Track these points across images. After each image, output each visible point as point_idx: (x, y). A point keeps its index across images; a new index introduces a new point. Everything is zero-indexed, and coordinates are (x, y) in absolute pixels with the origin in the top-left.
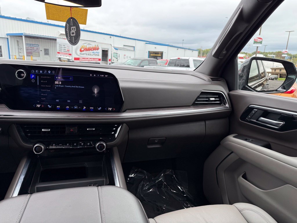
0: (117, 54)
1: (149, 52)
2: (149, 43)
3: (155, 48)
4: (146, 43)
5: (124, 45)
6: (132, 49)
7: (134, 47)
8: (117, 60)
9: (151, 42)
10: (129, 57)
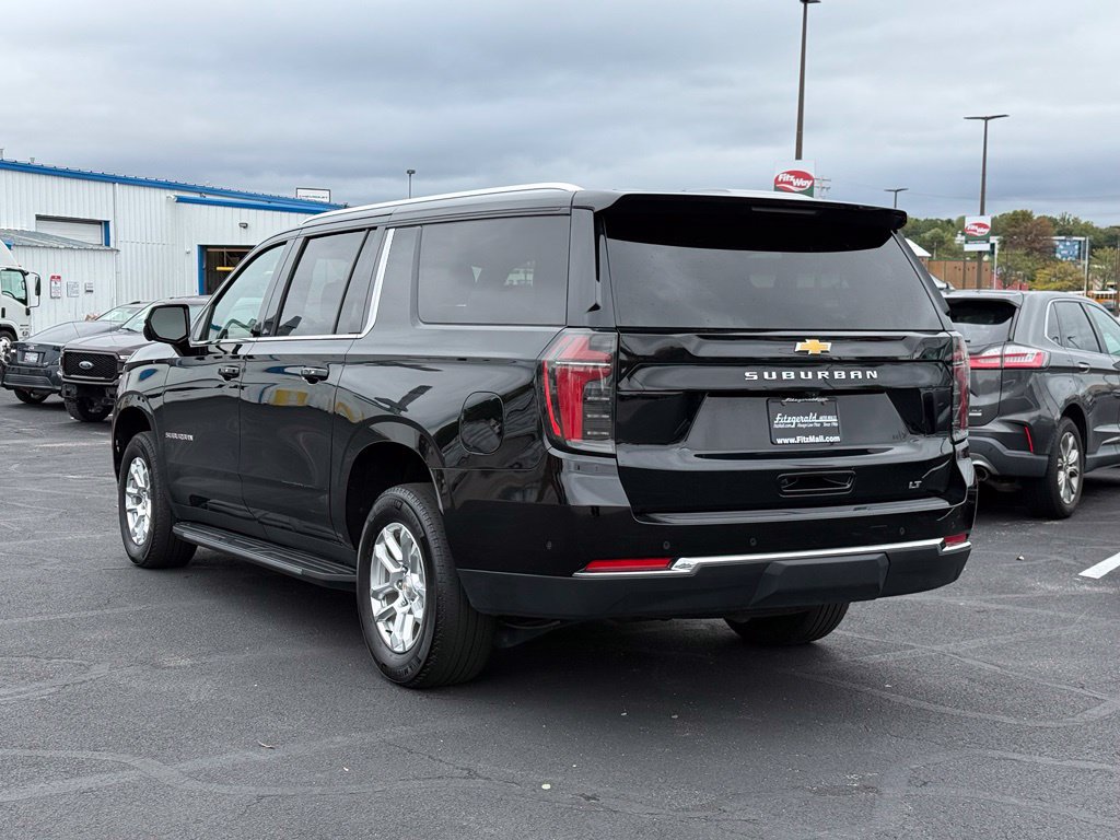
0: (24, 274)
1: (203, 248)
2: (197, 196)
3: (245, 226)
4: (180, 200)
5: (39, 218)
6: (93, 236)
7: (107, 223)
8: (28, 312)
9: (212, 191)
10: (82, 290)
